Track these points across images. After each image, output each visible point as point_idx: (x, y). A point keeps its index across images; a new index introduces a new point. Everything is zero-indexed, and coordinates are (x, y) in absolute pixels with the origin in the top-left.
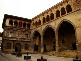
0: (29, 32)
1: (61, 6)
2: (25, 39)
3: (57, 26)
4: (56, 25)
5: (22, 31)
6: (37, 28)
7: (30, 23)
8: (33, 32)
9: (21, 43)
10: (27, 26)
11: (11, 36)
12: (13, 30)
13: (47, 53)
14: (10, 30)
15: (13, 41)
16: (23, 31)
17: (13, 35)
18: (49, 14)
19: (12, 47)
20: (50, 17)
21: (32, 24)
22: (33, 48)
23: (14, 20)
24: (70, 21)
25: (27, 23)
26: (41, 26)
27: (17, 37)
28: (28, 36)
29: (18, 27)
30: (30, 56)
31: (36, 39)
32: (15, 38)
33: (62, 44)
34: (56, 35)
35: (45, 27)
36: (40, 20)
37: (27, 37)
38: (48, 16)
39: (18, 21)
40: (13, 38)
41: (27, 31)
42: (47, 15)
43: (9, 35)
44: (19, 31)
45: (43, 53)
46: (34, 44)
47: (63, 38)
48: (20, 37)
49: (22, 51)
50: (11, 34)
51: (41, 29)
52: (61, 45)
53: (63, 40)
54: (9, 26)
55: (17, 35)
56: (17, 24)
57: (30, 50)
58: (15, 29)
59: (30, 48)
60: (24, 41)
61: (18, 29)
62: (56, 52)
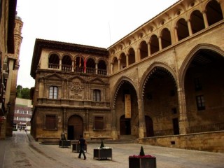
0: (103, 83)
1: (190, 7)
2: (92, 103)
3: (180, 63)
4: (177, 60)
5: (83, 81)
6: (126, 70)
7: (104, 59)
8: (114, 82)
9: (83, 115)
10: (97, 67)
11: (55, 98)
12: (61, 79)
13: (155, 139)
14: (53, 80)
15: (62, 108)
16: (88, 83)
17: (60, 93)
18: (157, 32)
19: (60, 126)
20: (160, 40)
21: (111, 60)
22: (116, 126)
23: (61, 54)
24: (218, 48)
25: (97, 59)
26: (137, 65)
27: (71, 97)
28: (102, 95)
29: (73, 71)
30: (110, 150)
31: (124, 101)
32: (67, 101)
33: (198, 114)
34: (179, 90)
35: (148, 69)
36: (131, 51)
37: (98, 97)
38: (154, 38)
39: (74, 56)
40: (60, 100)
41: (98, 82)
43: (51, 94)
44: (77, 83)
45: (144, 141)
46: (119, 116)
47: (200, 96)
48: (80, 97)
49: (87, 135)
50: (55, 91)
51: (137, 74)
52: (196, 116)
53: (199, 102)
54: (49, 69)
55: (71, 94)
56: (71, 64)
57: (107, 133)
58: (65, 77)
59: (108, 126)
60: (90, 109)
61: (75, 78)
62: (179, 137)
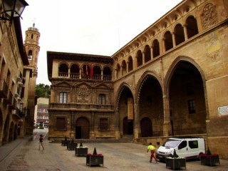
0: (108, 88)
2: (98, 107)
4: (163, 70)
5: (90, 87)
7: (109, 65)
8: (117, 87)
9: (89, 117)
10: (102, 74)
11: (65, 102)
12: (70, 86)
13: (146, 140)
14: (63, 87)
15: (70, 111)
16: (93, 88)
17: (69, 98)
19: (69, 127)
20: (152, 50)
21: (115, 67)
22: (119, 127)
23: (70, 64)
25: (102, 66)
27: (79, 101)
28: (107, 98)
29: (80, 78)
31: (127, 104)
32: (75, 105)
33: (189, 117)
34: (164, 97)
35: (142, 77)
37: (104, 101)
39: (81, 64)
40: (69, 105)
41: (103, 87)
42: (144, 46)
43: (61, 99)
44: (84, 89)
45: (138, 140)
46: (122, 117)
47: (192, 100)
48: (87, 102)
49: (93, 135)
50: (65, 97)
51: (134, 80)
52: (187, 119)
53: (191, 106)
54: (60, 77)
55: (78, 99)
56: (79, 72)
57: (111, 132)
58: (74, 84)
59: (112, 127)
60: (95, 112)
61: (82, 84)
